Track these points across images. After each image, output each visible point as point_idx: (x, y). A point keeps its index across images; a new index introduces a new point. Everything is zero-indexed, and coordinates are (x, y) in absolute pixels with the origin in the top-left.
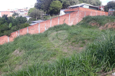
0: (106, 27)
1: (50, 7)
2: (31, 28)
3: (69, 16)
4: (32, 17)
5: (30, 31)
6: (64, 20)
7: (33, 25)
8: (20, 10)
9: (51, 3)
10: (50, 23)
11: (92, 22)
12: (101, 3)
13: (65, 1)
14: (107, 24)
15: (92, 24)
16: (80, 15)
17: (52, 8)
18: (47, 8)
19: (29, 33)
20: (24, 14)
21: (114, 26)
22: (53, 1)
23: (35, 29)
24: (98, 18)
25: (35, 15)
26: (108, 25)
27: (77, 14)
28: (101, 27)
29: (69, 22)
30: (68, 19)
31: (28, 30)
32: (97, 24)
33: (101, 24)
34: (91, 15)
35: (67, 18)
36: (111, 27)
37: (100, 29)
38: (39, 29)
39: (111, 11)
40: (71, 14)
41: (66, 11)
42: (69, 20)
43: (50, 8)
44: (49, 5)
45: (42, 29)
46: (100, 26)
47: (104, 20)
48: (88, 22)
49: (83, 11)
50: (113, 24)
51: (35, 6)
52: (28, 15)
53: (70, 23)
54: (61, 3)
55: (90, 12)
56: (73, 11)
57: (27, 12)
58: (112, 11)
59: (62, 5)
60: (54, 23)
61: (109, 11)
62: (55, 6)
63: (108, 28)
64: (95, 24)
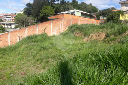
0: (90, 38)
1: (41, 13)
4: (18, 24)
6: (44, 28)
8: (7, 15)
9: (41, 9)
10: (25, 32)
11: (76, 32)
14: (92, 34)
15: (77, 34)
16: (65, 24)
17: (42, 14)
18: (37, 13)
20: (11, 20)
21: (98, 37)
23: (3, 40)
24: (83, 27)
25: (22, 22)
26: (93, 36)
27: (62, 22)
28: (86, 38)
29: (51, 31)
32: (82, 35)
33: (85, 35)
34: (79, 23)
35: (49, 26)
36: (96, 38)
37: (84, 40)
38: (9, 40)
40: (53, 22)
41: (51, 18)
42: (51, 29)
43: (41, 14)
44: (39, 11)
46: (84, 37)
47: (89, 30)
48: (73, 31)
49: (69, 19)
50: (98, 35)
51: (25, 12)
52: (14, 22)
53: (53, 32)
54: (54, 9)
56: (56, 19)
57: (14, 18)
59: (54, 12)
60: (30, 32)
61: (100, 18)
62: (46, 12)
63: (93, 39)
64: (80, 34)
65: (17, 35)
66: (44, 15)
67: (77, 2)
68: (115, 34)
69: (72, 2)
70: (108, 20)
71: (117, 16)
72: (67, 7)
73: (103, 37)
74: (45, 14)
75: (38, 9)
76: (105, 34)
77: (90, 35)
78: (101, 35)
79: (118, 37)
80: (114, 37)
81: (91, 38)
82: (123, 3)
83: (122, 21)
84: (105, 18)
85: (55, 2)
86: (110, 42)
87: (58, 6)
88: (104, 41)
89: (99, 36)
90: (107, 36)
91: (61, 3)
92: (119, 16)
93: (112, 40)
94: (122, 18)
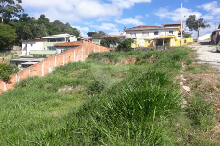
2: (34, 69)
5: (32, 73)
6: (69, 56)
7: (36, 64)
10: (54, 60)
11: (105, 59)
15: (105, 62)
16: (85, 51)
19: (32, 76)
23: (38, 70)
26: (124, 61)
27: (82, 49)
28: (117, 64)
30: (73, 55)
33: (116, 61)
34: (95, 51)
36: (128, 63)
38: (43, 70)
39: (112, 46)
40: (76, 49)
41: (59, 45)
45: (46, 69)
48: (99, 59)
49: (87, 46)
55: (93, 48)
58: (114, 47)
60: (59, 61)
61: (110, 46)
62: (3, 34)
63: (125, 64)
64: (109, 61)
65: (48, 64)
67: (48, 20)
68: (144, 58)
69: (39, 19)
72: (37, 27)
73: (135, 61)
74: (1, 37)
76: (135, 59)
77: (122, 61)
78: (132, 60)
79: (147, 60)
80: (144, 60)
81: (123, 63)
82: (127, 30)
83: (134, 49)
85: (11, 17)
86: (142, 64)
87: (20, 25)
88: (136, 64)
89: (130, 61)
90: (138, 60)
91: (21, 19)
92: (130, 43)
93: (142, 62)
94: (133, 46)
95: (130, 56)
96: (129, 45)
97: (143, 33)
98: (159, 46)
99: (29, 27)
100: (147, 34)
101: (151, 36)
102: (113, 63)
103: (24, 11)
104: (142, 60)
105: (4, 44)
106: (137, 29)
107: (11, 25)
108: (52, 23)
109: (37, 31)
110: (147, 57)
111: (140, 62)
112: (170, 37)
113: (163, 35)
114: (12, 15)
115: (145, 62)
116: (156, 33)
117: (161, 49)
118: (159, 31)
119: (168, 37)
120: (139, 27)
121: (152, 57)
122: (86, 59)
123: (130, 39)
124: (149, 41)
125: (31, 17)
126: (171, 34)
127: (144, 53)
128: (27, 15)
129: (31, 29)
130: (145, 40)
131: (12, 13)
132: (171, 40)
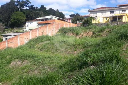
1: (11, 18)
2: (10, 41)
3: (46, 28)
5: (9, 44)
6: (42, 31)
7: (13, 38)
9: (12, 14)
10: (29, 34)
11: (69, 33)
12: (64, 16)
13: (28, 12)
15: (69, 35)
17: (13, 20)
18: (8, 19)
19: (9, 46)
22: (15, 12)
23: (15, 42)
26: (83, 34)
27: (54, 26)
28: (78, 36)
30: (46, 30)
31: (6, 43)
33: (77, 34)
34: (65, 26)
36: (86, 36)
37: (77, 38)
38: (19, 42)
39: (79, 23)
40: (48, 26)
41: (40, 23)
42: (47, 32)
43: (11, 20)
44: (9, 16)
45: (21, 41)
47: (79, 31)
48: (65, 33)
55: (64, 24)
56: (50, 23)
59: (25, 17)
60: (33, 34)
61: (77, 23)
62: (18, 18)
63: (84, 37)
64: (72, 34)
65: (24, 37)
66: (15, 21)
67: (46, 8)
68: (99, 32)
69: (40, 8)
70: (84, 24)
71: (91, 21)
72: (38, 12)
73: (91, 35)
74: (17, 20)
75: (8, 14)
76: (92, 33)
77: (81, 34)
78: (89, 33)
79: (101, 33)
80: (99, 34)
81: (82, 36)
82: (91, 11)
83: (94, 24)
84: (81, 23)
85: (24, 7)
86: (97, 37)
88: (92, 37)
89: (87, 34)
90: (94, 33)
91: (30, 9)
92: (91, 20)
93: (98, 35)
94: (94, 22)
95: (88, 30)
96: (90, 22)
97: (102, 13)
98: (114, 22)
99: (33, 13)
100: (105, 13)
101: (109, 14)
102: (75, 36)
103: (31, 3)
104: (97, 33)
105: (19, 23)
106: (97, 10)
107: (23, 12)
108: (48, 10)
109: (38, 15)
110: (102, 31)
111: (96, 35)
112: (123, 14)
113: (118, 13)
114: (24, 6)
115: (99, 35)
116: (112, 12)
117: (115, 24)
118: (114, 10)
119: (122, 15)
120: (99, 8)
121: (106, 31)
122: (57, 33)
123: (91, 17)
124: (106, 18)
125: (36, 7)
126: (124, 12)
127: (99, 28)
128: (33, 6)
129: (34, 14)
130: (103, 17)
131: (25, 5)
132: (124, 17)
